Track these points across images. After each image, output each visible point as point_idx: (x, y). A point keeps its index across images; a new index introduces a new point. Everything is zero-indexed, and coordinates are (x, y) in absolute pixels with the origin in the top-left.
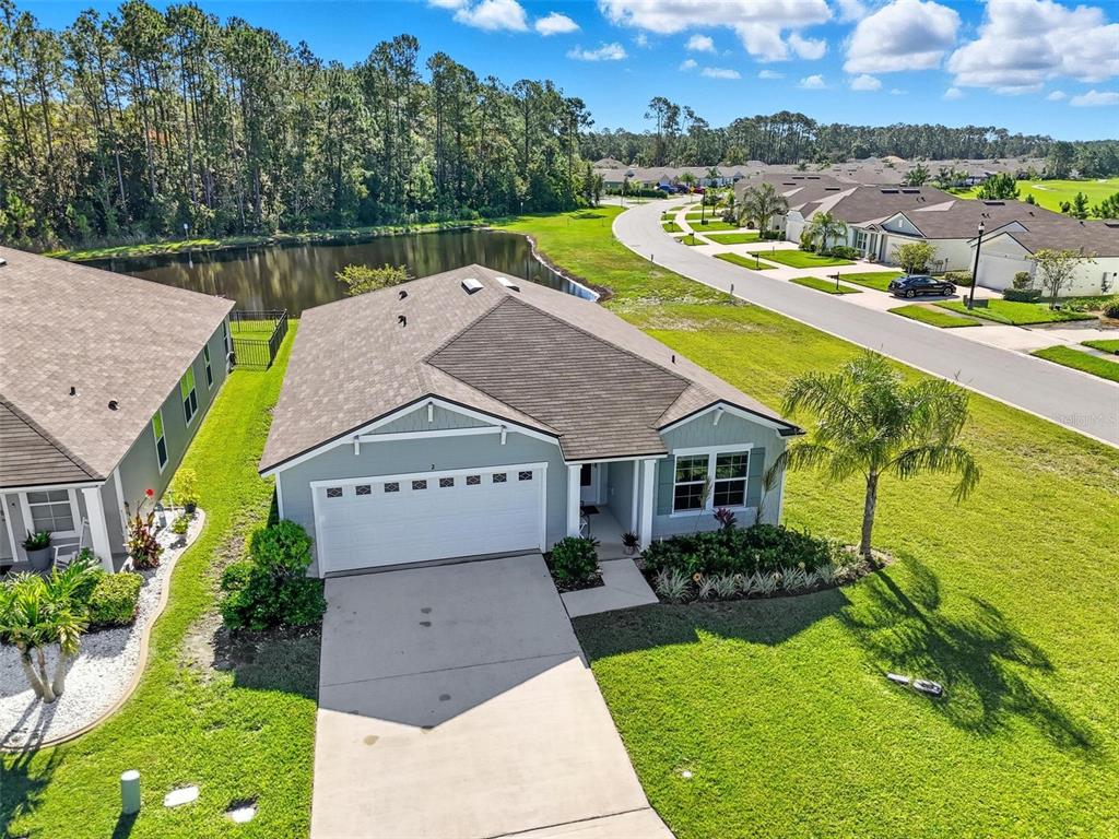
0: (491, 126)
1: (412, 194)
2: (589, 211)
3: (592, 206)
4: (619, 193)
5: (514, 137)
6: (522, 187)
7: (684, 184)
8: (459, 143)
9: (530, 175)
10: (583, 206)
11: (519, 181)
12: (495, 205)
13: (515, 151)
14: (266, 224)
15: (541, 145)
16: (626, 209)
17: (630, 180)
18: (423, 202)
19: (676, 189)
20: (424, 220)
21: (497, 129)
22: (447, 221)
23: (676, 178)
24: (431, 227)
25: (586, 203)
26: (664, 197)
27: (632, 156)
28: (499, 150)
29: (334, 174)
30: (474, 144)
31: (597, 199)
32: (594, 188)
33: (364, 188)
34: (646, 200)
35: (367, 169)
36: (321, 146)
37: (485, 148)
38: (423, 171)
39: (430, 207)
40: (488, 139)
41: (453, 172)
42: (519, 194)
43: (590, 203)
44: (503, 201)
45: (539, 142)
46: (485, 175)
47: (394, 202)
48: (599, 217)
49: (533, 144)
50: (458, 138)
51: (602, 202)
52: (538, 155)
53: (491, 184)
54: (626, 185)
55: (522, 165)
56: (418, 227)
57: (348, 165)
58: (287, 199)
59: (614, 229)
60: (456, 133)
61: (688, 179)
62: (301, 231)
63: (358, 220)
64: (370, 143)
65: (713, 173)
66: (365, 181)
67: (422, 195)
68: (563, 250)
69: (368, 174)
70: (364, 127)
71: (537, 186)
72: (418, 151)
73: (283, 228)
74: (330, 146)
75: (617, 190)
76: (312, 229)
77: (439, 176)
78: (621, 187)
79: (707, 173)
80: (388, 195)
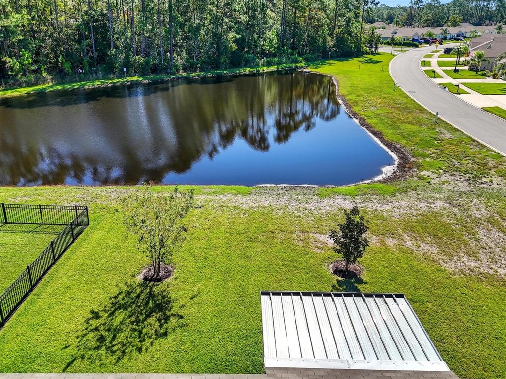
0: (315, 6)
1: (264, 48)
2: (370, 57)
3: (372, 53)
4: (388, 44)
5: (328, 12)
6: (330, 42)
7: (428, 38)
8: (295, 17)
9: (336, 35)
10: (367, 53)
11: (329, 39)
12: (314, 53)
13: (328, 21)
14: (174, 66)
15: (344, 16)
16: (394, 56)
17: (396, 36)
18: (270, 52)
19: (423, 41)
20: (269, 64)
21: (319, 8)
22: (283, 64)
23: (423, 34)
24: (273, 68)
25: (368, 51)
26: (416, 46)
27: (390, 19)
28: (319, 20)
29: (217, 37)
30: (305, 17)
31: (376, 48)
32: (374, 42)
33: (234, 45)
34: (405, 48)
35: (238, 33)
36: (210, 20)
37: (310, 19)
38: (272, 34)
39: (274, 55)
40: (313, 14)
41: (290, 34)
42: (328, 47)
43: (372, 51)
44: (318, 51)
45: (343, 15)
46: (308, 36)
47: (253, 53)
48: (378, 62)
49: (339, 16)
50: (295, 13)
51: (379, 50)
52: (342, 22)
53: (312, 41)
54: (393, 39)
55: (331, 29)
56: (265, 68)
57: (227, 32)
58: (189, 52)
59: (391, 73)
60: (294, 10)
61: (430, 35)
62: (195, 71)
63: (231, 63)
64: (240, 18)
65: (445, 31)
66: (236, 41)
67: (270, 48)
68: (359, 96)
69: (238, 36)
70: (237, 8)
71: (340, 41)
72: (271, 22)
73: (185, 69)
74: (216, 20)
75: (386, 42)
76: (202, 69)
77: (281, 37)
78: (389, 40)
79: (441, 31)
80: (250, 48)
